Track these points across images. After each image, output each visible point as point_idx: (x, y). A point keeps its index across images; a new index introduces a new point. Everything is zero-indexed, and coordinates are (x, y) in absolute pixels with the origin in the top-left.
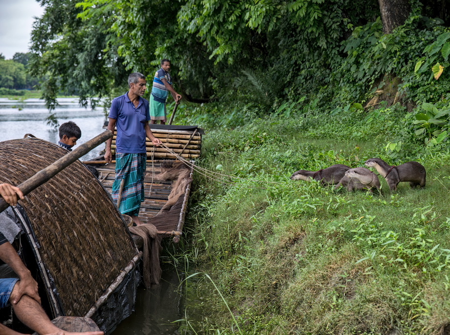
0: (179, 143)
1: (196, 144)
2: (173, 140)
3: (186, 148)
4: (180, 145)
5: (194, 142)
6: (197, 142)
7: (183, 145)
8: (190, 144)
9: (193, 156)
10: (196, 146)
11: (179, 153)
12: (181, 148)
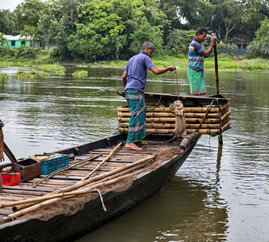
0: (195, 117)
1: (214, 117)
2: (189, 114)
3: (204, 123)
4: (196, 119)
5: (211, 114)
6: (215, 114)
7: (199, 119)
8: (207, 117)
9: (213, 131)
10: (214, 120)
11: (195, 128)
12: (197, 122)
